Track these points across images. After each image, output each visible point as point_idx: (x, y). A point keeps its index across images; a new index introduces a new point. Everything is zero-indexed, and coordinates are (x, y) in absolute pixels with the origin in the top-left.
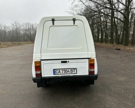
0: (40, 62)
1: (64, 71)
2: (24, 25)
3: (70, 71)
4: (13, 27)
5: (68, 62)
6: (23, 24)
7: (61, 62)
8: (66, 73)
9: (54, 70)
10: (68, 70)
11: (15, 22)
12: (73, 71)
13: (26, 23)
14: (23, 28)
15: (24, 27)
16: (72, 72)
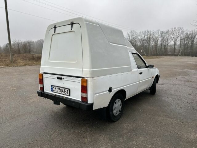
0: (42, 75)
1: (59, 89)
2: (142, 34)
3: (64, 90)
4: (129, 37)
5: (63, 79)
6: (141, 32)
7: (56, 78)
8: (60, 93)
9: (52, 86)
10: (62, 89)
11: (132, 31)
12: (67, 91)
13: (145, 32)
14: (140, 38)
15: (142, 36)
16: (65, 92)
